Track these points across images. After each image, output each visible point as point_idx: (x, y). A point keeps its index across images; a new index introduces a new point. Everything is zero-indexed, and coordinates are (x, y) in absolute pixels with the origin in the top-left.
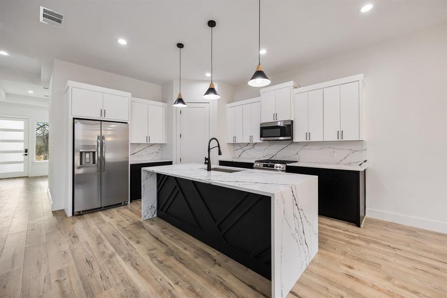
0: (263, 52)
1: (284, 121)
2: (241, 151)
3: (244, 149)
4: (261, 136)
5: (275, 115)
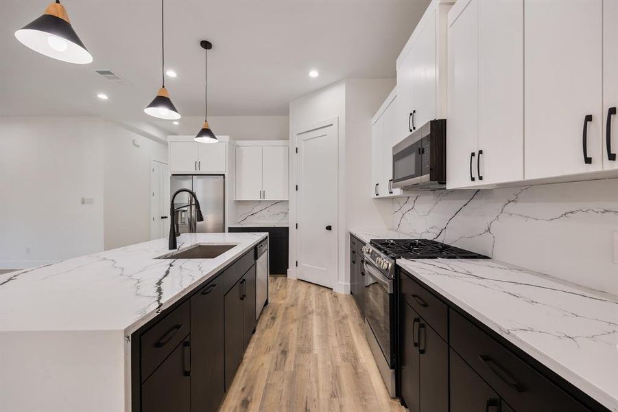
2: (399, 214)
3: (403, 211)
4: (394, 179)
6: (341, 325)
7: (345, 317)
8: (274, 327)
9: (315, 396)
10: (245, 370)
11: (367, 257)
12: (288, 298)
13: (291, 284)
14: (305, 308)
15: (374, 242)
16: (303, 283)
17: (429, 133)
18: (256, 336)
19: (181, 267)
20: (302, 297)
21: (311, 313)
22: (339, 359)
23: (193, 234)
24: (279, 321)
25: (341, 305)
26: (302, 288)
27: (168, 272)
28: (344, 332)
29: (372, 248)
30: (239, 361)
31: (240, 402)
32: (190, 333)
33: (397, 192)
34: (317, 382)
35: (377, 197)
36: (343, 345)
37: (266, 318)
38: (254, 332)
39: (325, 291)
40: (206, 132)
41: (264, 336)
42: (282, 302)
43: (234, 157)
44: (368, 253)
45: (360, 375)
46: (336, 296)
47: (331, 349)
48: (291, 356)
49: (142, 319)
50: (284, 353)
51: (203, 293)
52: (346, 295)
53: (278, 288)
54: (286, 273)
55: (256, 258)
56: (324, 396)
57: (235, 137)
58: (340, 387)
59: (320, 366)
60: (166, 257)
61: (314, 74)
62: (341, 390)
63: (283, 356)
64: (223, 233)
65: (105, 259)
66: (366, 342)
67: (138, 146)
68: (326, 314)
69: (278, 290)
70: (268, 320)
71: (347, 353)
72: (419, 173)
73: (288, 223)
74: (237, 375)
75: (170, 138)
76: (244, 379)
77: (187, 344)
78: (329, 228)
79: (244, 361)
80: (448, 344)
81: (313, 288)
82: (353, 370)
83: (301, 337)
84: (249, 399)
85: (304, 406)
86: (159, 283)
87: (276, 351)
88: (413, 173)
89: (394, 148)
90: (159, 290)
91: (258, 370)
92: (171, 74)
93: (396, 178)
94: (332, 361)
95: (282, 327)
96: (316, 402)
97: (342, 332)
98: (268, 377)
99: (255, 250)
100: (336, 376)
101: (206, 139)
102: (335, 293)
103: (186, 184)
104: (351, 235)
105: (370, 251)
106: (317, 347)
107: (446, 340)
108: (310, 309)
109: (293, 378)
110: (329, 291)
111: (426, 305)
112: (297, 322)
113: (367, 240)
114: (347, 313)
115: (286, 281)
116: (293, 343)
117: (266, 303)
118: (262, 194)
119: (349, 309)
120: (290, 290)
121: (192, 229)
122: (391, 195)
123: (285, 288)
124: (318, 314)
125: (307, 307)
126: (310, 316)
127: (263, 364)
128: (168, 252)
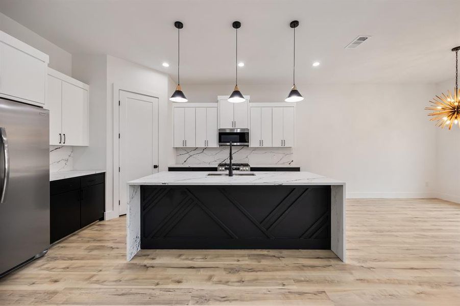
0: (241, 65)
1: (242, 129)
2: (187, 156)
3: (191, 153)
4: (220, 141)
5: (234, 123)
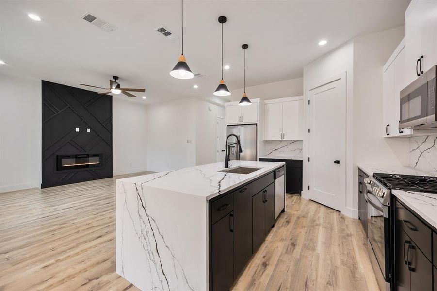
6: (344, 240)
7: (350, 235)
8: (288, 227)
9: (314, 279)
10: (266, 247)
11: (369, 187)
12: (300, 211)
13: (304, 202)
14: (314, 221)
15: (376, 176)
16: (314, 203)
17: (435, 76)
18: (274, 230)
19: (230, 177)
20: (312, 213)
21: (318, 225)
22: (338, 262)
23: (238, 161)
24: (291, 225)
25: (347, 226)
26: (314, 206)
27: (223, 178)
28: (347, 245)
29: (374, 180)
30: (262, 241)
31: (261, 263)
32: (233, 211)
33: (407, 131)
34: (317, 270)
35: (388, 136)
36: (344, 254)
37: (282, 220)
38: (273, 226)
39: (333, 212)
40: (245, 99)
41: (280, 231)
42: (295, 213)
43: (263, 111)
44: (370, 184)
45: (356, 279)
46: (343, 218)
47: (332, 253)
48: (298, 249)
49: (213, 195)
50: (294, 245)
51: (240, 192)
52: (354, 219)
53: (293, 203)
54: (300, 194)
55: (275, 178)
56: (321, 281)
57: (264, 98)
58: (336, 281)
59: (321, 261)
60: (223, 171)
61: (323, 43)
62: (336, 283)
63: (293, 246)
64: (255, 161)
65: (197, 169)
66: (368, 258)
67: (211, 110)
68: (332, 229)
69: (293, 204)
70: (284, 222)
71: (347, 260)
72: (425, 113)
73: (302, 157)
74: (261, 248)
75: (226, 104)
76: (265, 251)
77: (231, 215)
78: (337, 162)
79: (266, 241)
80: (432, 263)
81: (323, 208)
82: (351, 275)
83: (308, 239)
84: (267, 263)
85: (305, 281)
86: (220, 182)
87: (287, 243)
88: (420, 114)
89: (401, 93)
90: (219, 185)
91: (274, 250)
92: (227, 67)
93: (403, 120)
94: (331, 261)
95: (294, 229)
96: (314, 283)
97: (345, 244)
98: (281, 256)
99: (274, 174)
100: (334, 273)
101: (245, 103)
102: (343, 215)
103: (234, 131)
104: (359, 169)
105: (371, 183)
106: (320, 248)
107: (430, 260)
108: (317, 222)
109: (298, 262)
110: (338, 213)
111: (416, 230)
112: (306, 229)
113: (371, 173)
114: (352, 233)
115: (300, 200)
116: (301, 241)
117: (283, 211)
118: (283, 135)
119: (354, 230)
120: (302, 206)
121: (238, 158)
122: (401, 134)
123: (299, 204)
124: (324, 227)
125: (315, 221)
126: (317, 227)
127: (278, 247)
128: (224, 169)
